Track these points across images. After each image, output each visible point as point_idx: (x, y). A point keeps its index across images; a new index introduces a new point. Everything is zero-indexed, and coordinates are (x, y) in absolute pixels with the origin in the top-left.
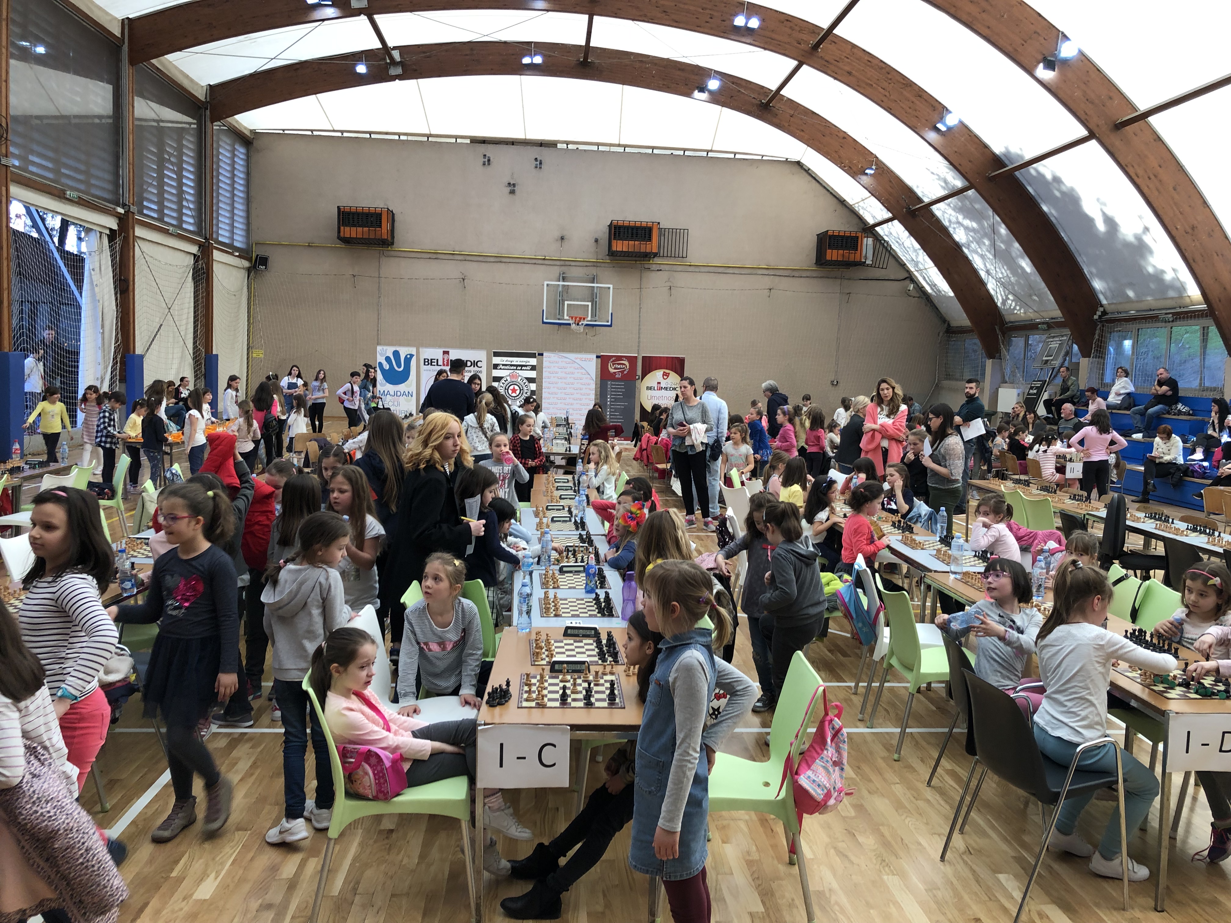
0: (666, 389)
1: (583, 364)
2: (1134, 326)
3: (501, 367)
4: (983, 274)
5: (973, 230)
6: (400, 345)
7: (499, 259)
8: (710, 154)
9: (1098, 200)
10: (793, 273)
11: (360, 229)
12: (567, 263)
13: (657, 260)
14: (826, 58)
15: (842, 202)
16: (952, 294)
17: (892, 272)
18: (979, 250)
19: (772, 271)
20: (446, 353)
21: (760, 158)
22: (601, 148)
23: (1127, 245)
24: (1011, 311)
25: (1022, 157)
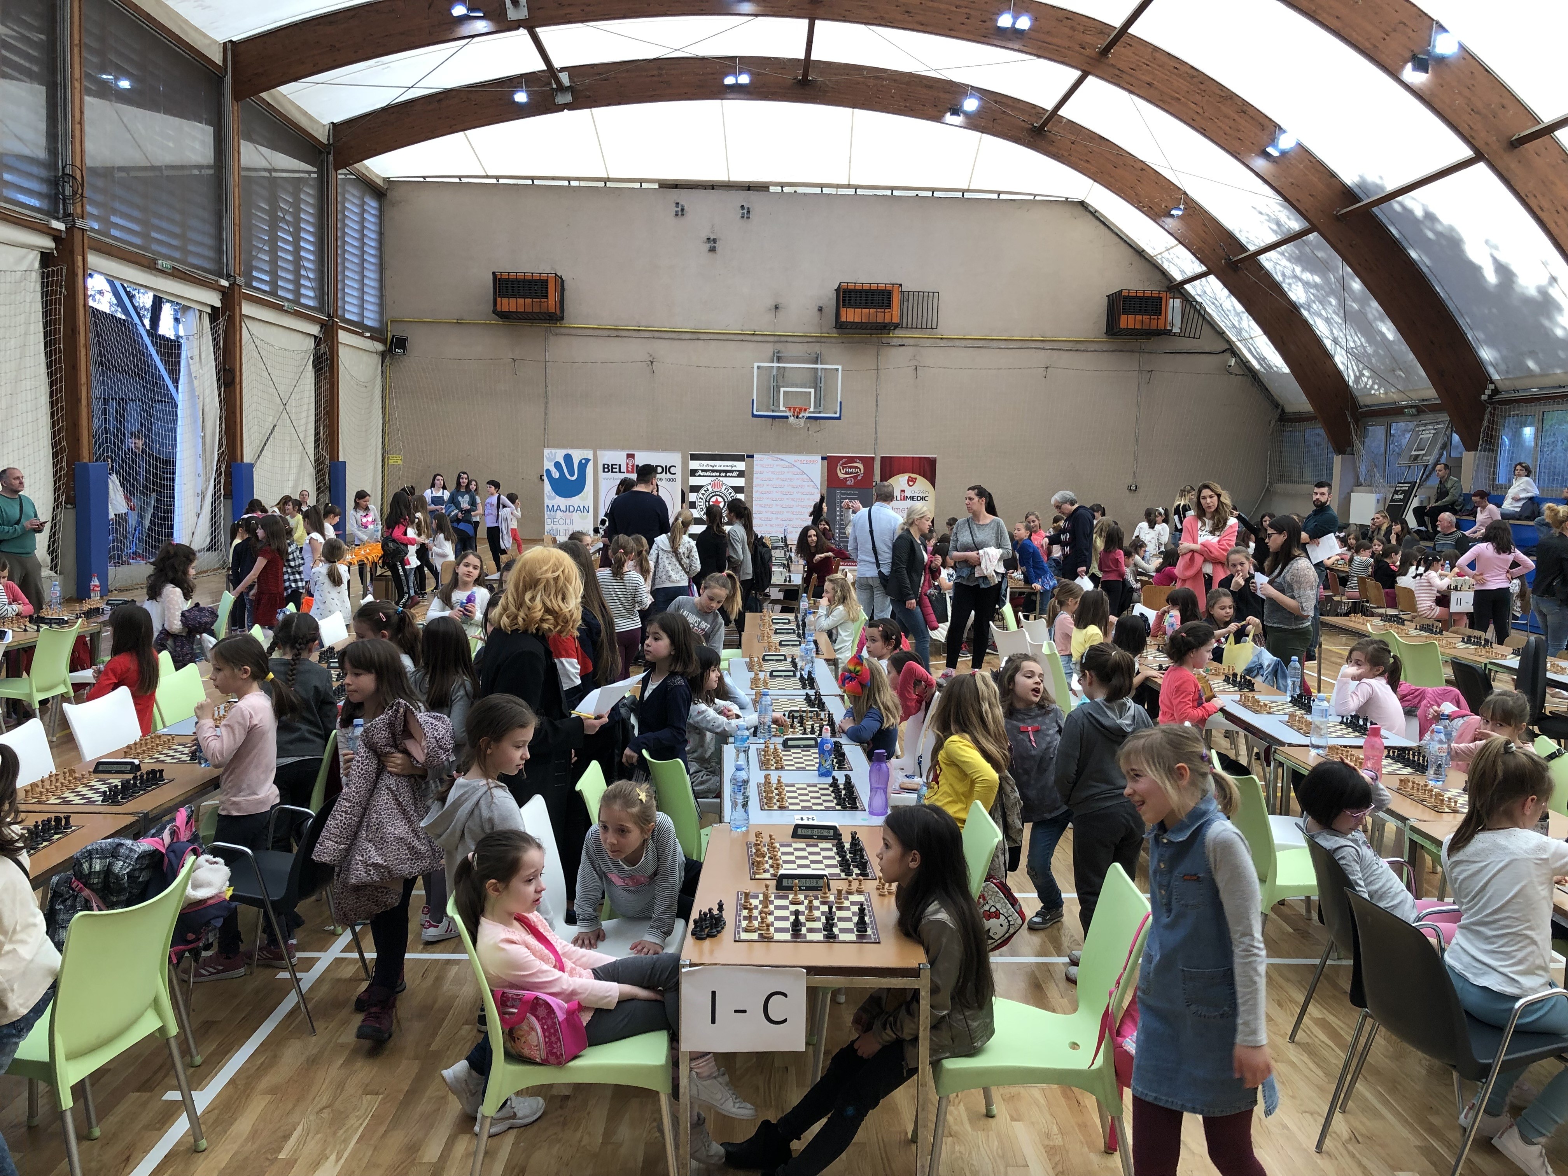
1: (804, 467)
2: (1537, 409)
3: (700, 473)
4: (1328, 343)
5: (1316, 286)
6: (572, 447)
7: (696, 336)
8: (967, 195)
9: (1487, 242)
10: (1076, 346)
11: (521, 301)
12: (783, 339)
13: (899, 333)
14: (1120, 66)
15: (1140, 253)
16: (1286, 370)
17: (1207, 342)
18: (1323, 312)
19: (1047, 344)
20: (631, 456)
21: (1032, 198)
22: (826, 191)
23: (1527, 301)
24: (1367, 392)
25: (1382, 188)
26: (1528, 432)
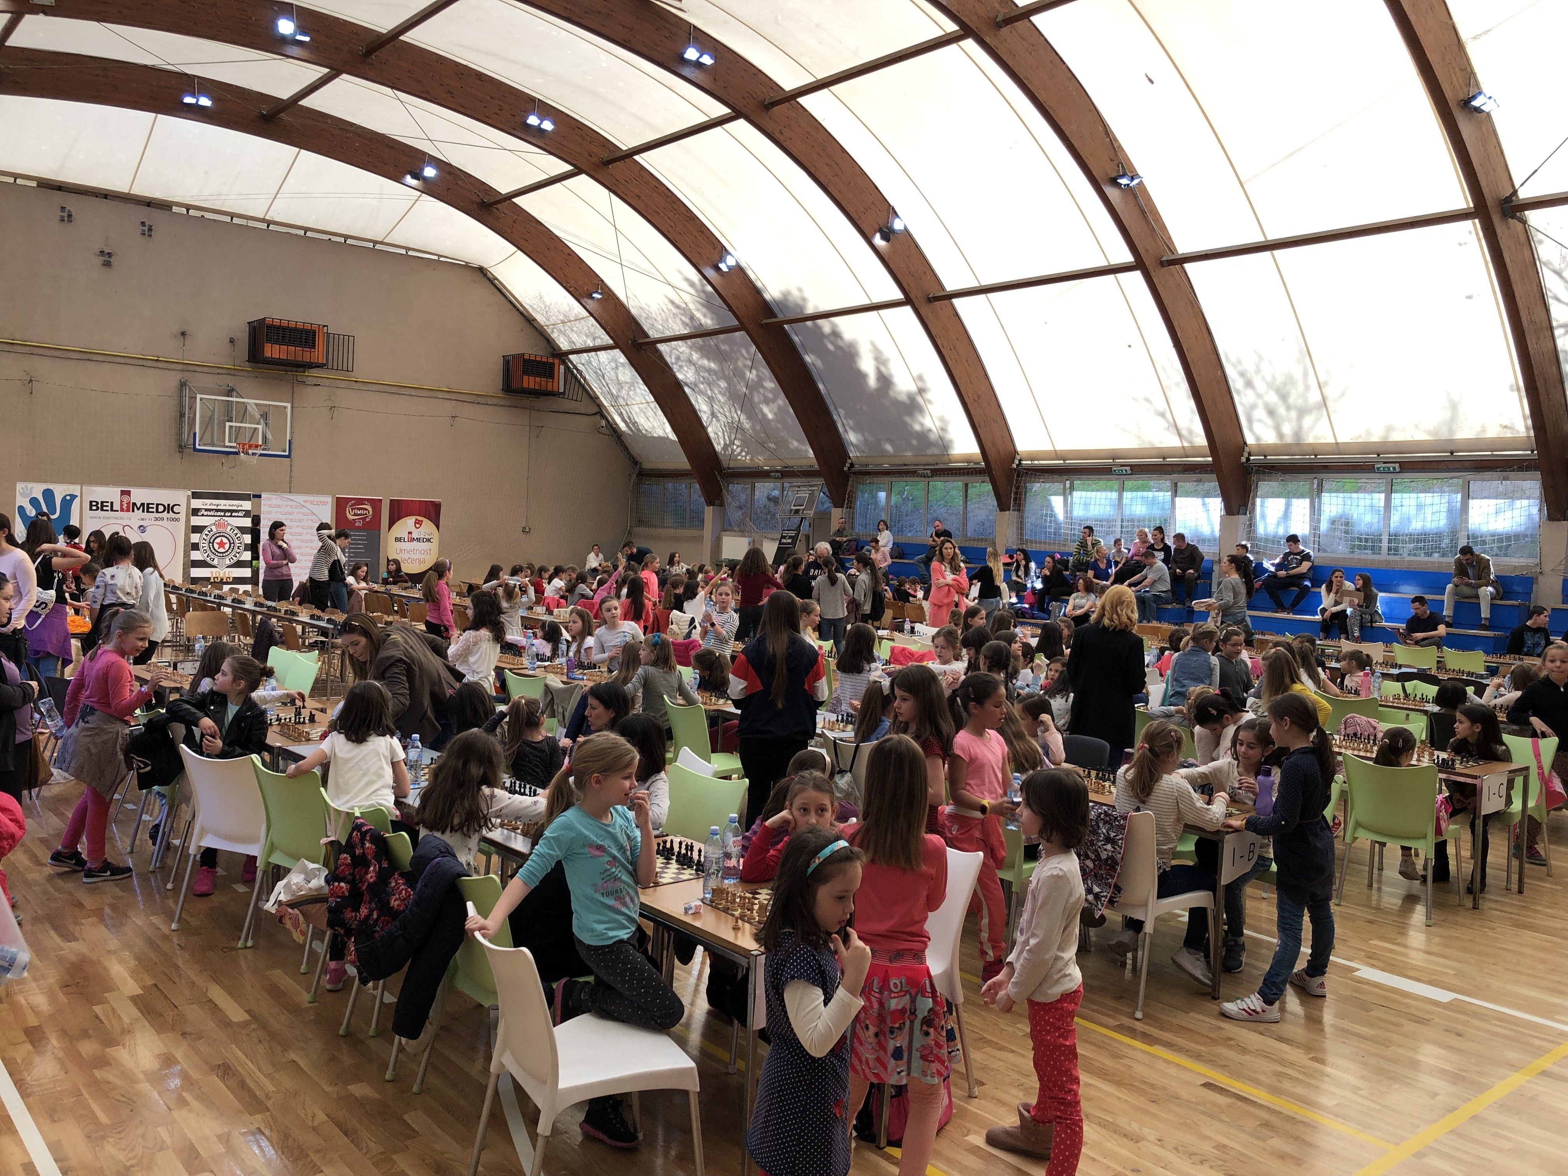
0: (418, 540)
1: (314, 508)
2: (886, 479)
3: (203, 512)
4: (705, 418)
5: (709, 371)
6: (52, 482)
7: (87, 356)
8: (378, 247)
9: (876, 358)
10: (477, 399)
12: (190, 368)
13: (314, 372)
15: (529, 321)
16: (673, 436)
17: (586, 407)
18: (709, 392)
19: (454, 396)
20: (123, 493)
21: (436, 258)
22: (235, 221)
23: (897, 403)
24: (733, 457)
26: (882, 495)
